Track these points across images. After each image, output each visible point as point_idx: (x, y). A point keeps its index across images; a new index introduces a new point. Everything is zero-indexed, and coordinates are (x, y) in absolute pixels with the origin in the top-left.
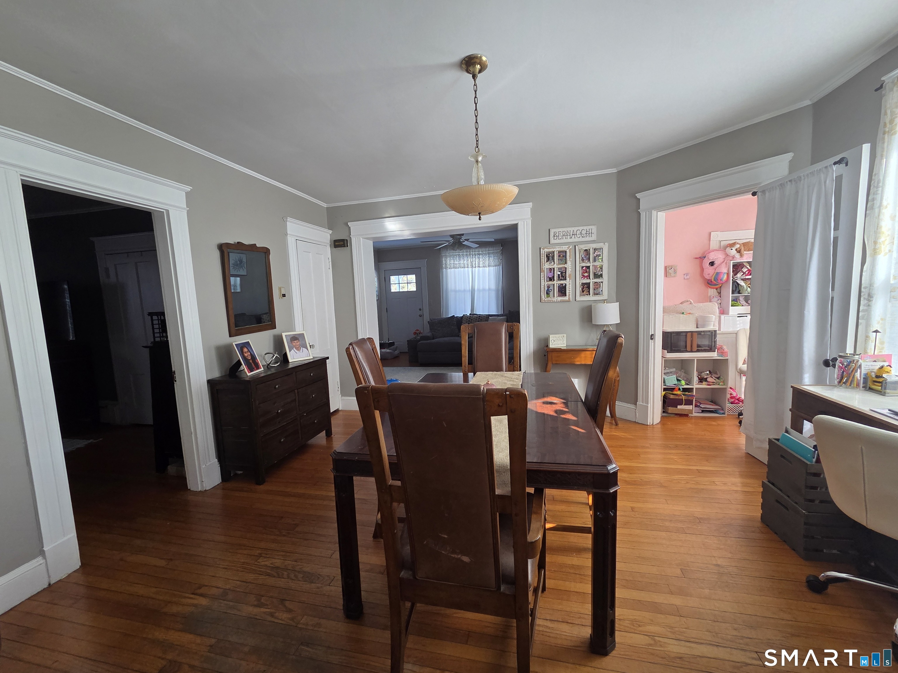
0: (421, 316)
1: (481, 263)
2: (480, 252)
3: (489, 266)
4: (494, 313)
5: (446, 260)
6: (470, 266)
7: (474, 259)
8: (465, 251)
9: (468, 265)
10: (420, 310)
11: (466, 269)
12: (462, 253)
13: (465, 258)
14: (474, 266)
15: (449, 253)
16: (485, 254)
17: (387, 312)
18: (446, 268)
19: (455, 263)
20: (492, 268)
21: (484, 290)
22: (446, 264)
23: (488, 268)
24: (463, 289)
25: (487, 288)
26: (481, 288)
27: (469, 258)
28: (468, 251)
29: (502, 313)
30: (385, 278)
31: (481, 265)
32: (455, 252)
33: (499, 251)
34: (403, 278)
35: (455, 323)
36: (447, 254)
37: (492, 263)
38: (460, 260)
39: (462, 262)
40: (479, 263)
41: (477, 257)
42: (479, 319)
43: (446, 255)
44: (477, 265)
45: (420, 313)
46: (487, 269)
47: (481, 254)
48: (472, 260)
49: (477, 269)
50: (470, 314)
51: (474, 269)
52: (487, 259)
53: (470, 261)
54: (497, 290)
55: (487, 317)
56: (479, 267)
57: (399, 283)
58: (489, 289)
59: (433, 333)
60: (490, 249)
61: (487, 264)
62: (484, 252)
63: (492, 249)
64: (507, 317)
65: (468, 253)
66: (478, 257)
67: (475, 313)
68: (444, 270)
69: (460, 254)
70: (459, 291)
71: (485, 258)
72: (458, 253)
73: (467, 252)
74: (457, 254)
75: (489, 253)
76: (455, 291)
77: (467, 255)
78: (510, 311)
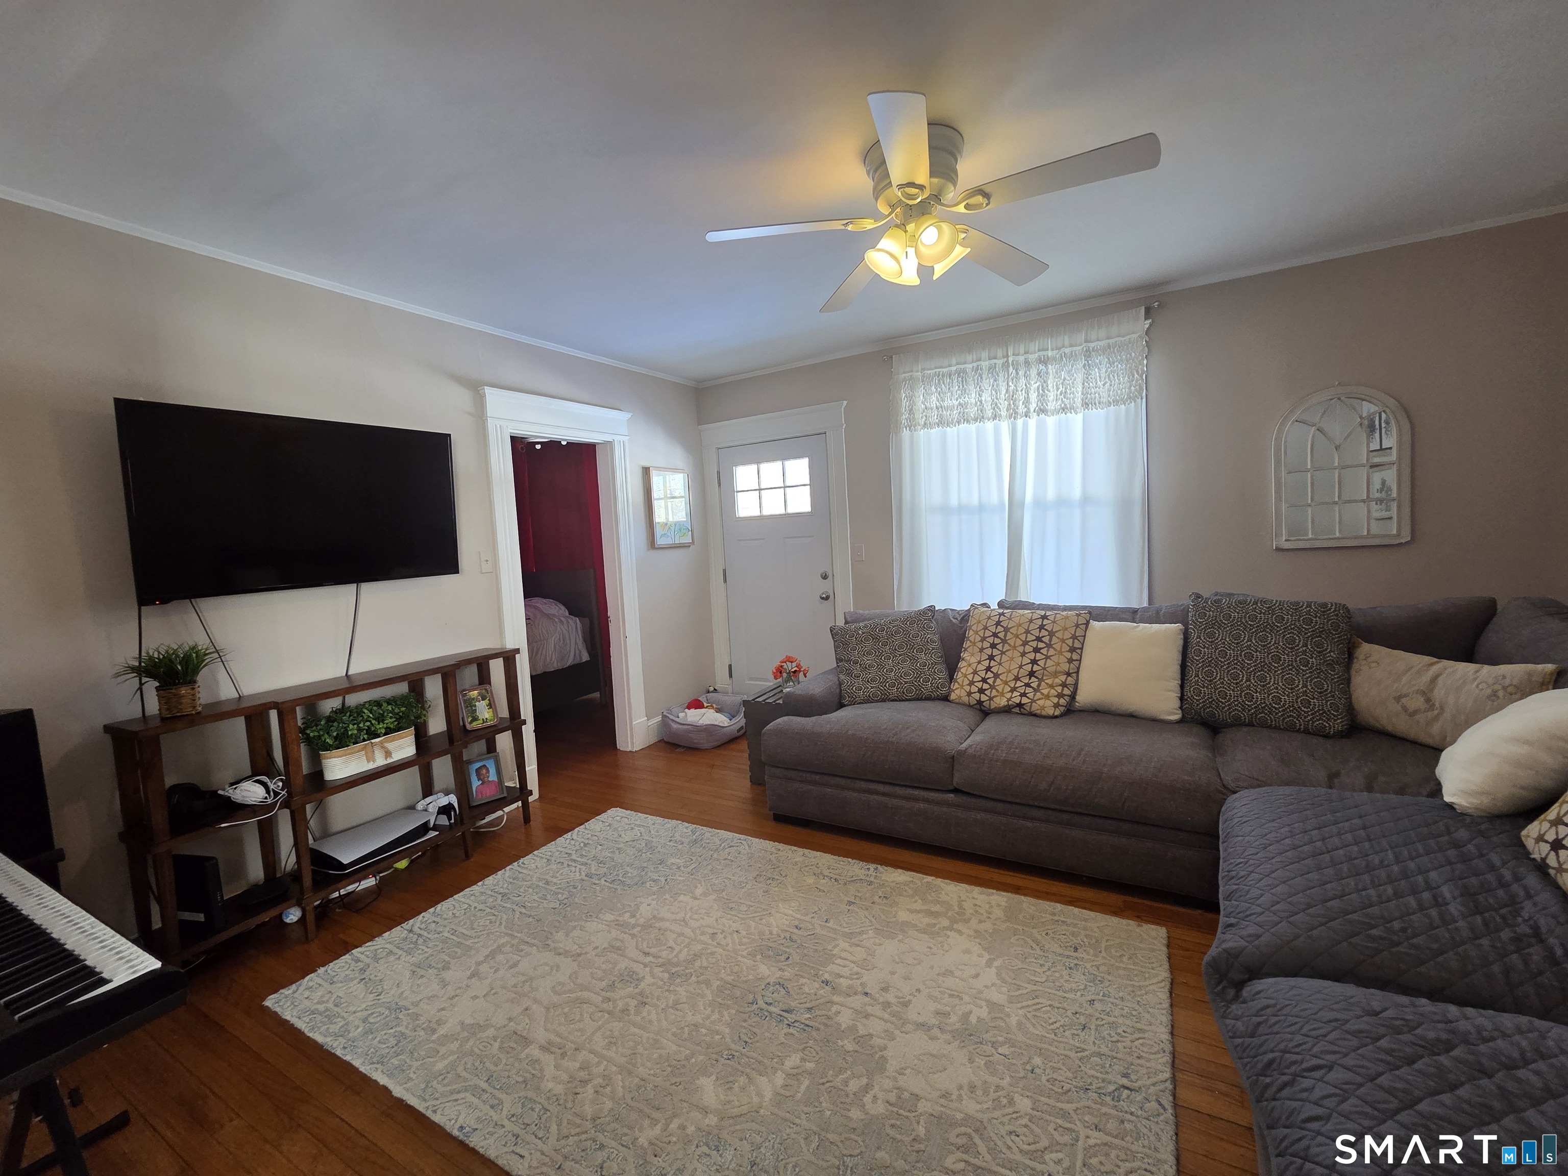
0: (827, 598)
1: (1051, 396)
2: (1050, 353)
3: (1086, 405)
4: (1108, 599)
5: (911, 398)
6: (1004, 413)
7: (1023, 381)
8: (985, 355)
9: (995, 406)
10: (825, 577)
11: (989, 425)
12: (975, 364)
13: (986, 384)
14: (1021, 409)
15: (923, 369)
16: (1072, 357)
17: (725, 581)
18: (912, 426)
19: (946, 404)
20: (1097, 413)
21: (1062, 502)
22: (911, 410)
23: (1080, 416)
24: (975, 501)
25: (1077, 493)
26: (1051, 494)
27: (1001, 379)
28: (1000, 353)
29: (1145, 604)
30: (718, 473)
31: (1051, 406)
32: (946, 363)
33: (1135, 336)
34: (771, 471)
35: (936, 638)
36: (915, 374)
37: (1102, 392)
38: (964, 391)
39: (972, 398)
40: (1042, 397)
41: (1033, 372)
42: (1042, 627)
43: (911, 378)
44: (1033, 406)
45: (824, 587)
46: (1077, 419)
47: (1054, 359)
48: (1012, 388)
49: (1032, 422)
50: (1001, 604)
51: (1020, 422)
52: (1079, 377)
53: (1004, 392)
54: (1123, 506)
55: (1082, 621)
56: (1042, 411)
57: (760, 490)
58: (1086, 500)
59: (842, 677)
60: (1093, 336)
61: (1079, 395)
62: (1067, 350)
63: (1102, 333)
64: (1186, 625)
65: (1000, 362)
66: (1039, 374)
67: (1023, 598)
68: (906, 433)
69: (964, 371)
70: (962, 509)
71: (1069, 372)
72: (958, 364)
73: (995, 358)
74: (954, 368)
75: (1088, 354)
76: (945, 510)
77: (992, 369)
78: (1198, 596)
